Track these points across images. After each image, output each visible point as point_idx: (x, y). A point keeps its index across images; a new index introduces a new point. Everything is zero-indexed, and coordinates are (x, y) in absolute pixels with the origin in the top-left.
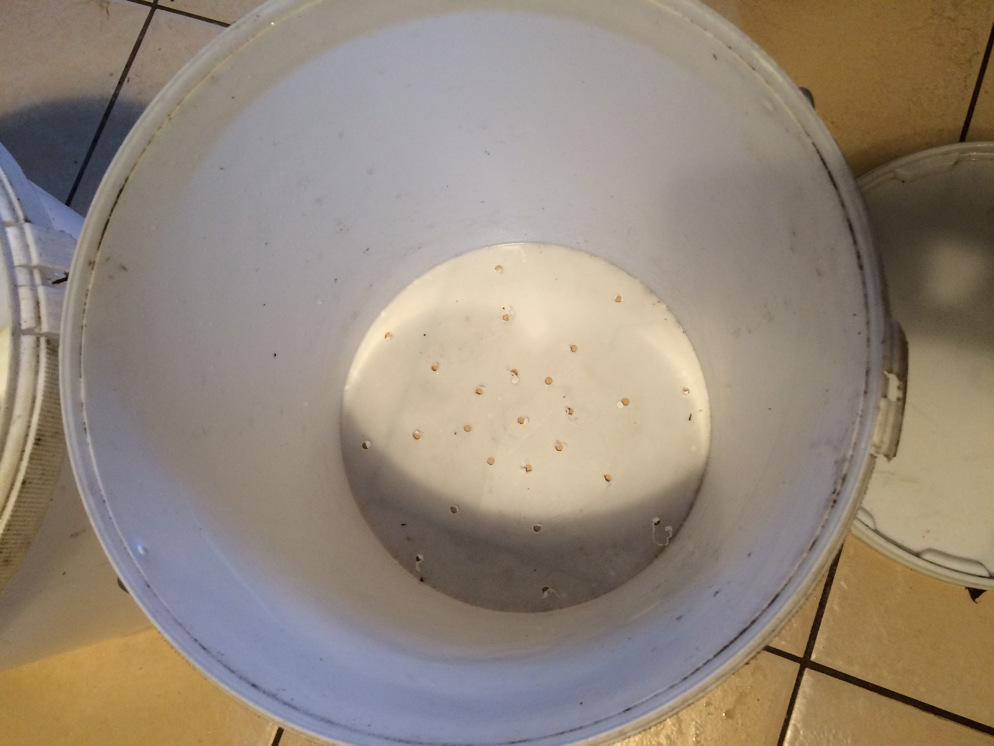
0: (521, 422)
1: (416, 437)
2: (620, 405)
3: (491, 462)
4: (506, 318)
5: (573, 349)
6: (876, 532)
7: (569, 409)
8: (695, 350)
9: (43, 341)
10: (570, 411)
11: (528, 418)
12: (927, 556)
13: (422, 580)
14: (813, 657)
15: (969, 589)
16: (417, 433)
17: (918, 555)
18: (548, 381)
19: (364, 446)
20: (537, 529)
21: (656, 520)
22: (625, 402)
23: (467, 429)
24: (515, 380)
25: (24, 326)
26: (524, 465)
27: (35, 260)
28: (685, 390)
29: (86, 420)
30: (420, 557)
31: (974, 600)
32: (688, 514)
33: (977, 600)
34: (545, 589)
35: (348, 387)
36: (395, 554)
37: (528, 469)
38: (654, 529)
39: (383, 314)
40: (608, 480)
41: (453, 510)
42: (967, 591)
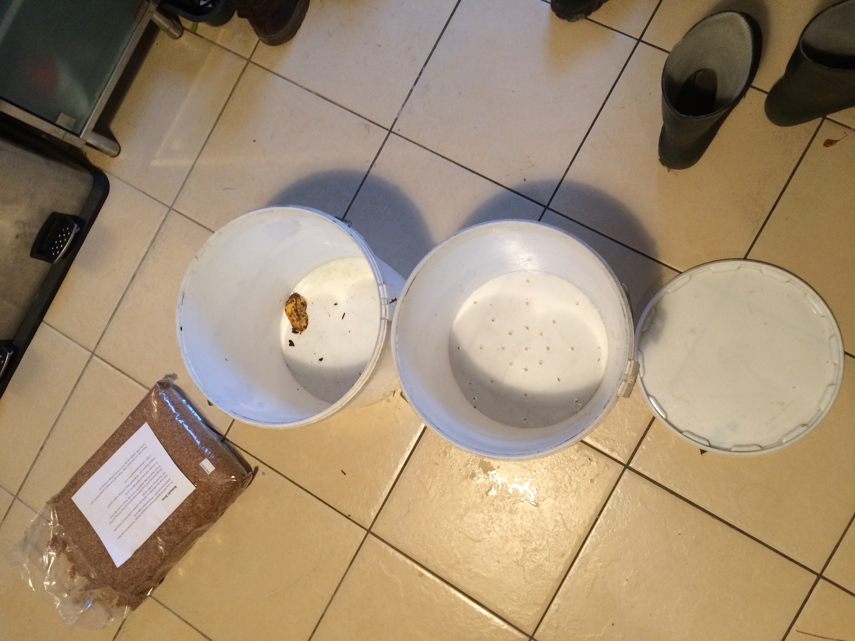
0: (526, 349)
1: (481, 348)
2: (570, 349)
3: (511, 364)
4: (527, 304)
5: (554, 322)
6: (666, 420)
7: (548, 347)
8: (606, 331)
9: (386, 321)
10: (548, 348)
11: (530, 349)
12: (685, 434)
13: (475, 407)
14: (631, 465)
15: (701, 449)
16: (482, 346)
17: (681, 432)
18: (541, 334)
19: (459, 348)
20: (526, 395)
21: (576, 400)
22: (572, 349)
23: (503, 348)
24: (527, 331)
25: (383, 317)
26: (525, 368)
27: (386, 296)
28: (599, 348)
29: (397, 347)
30: (476, 398)
31: (701, 454)
32: (590, 399)
33: (703, 454)
34: (525, 420)
35: (456, 322)
36: (466, 395)
37: (526, 370)
38: (574, 404)
39: (474, 293)
40: (559, 380)
41: (492, 381)
42: (700, 450)
